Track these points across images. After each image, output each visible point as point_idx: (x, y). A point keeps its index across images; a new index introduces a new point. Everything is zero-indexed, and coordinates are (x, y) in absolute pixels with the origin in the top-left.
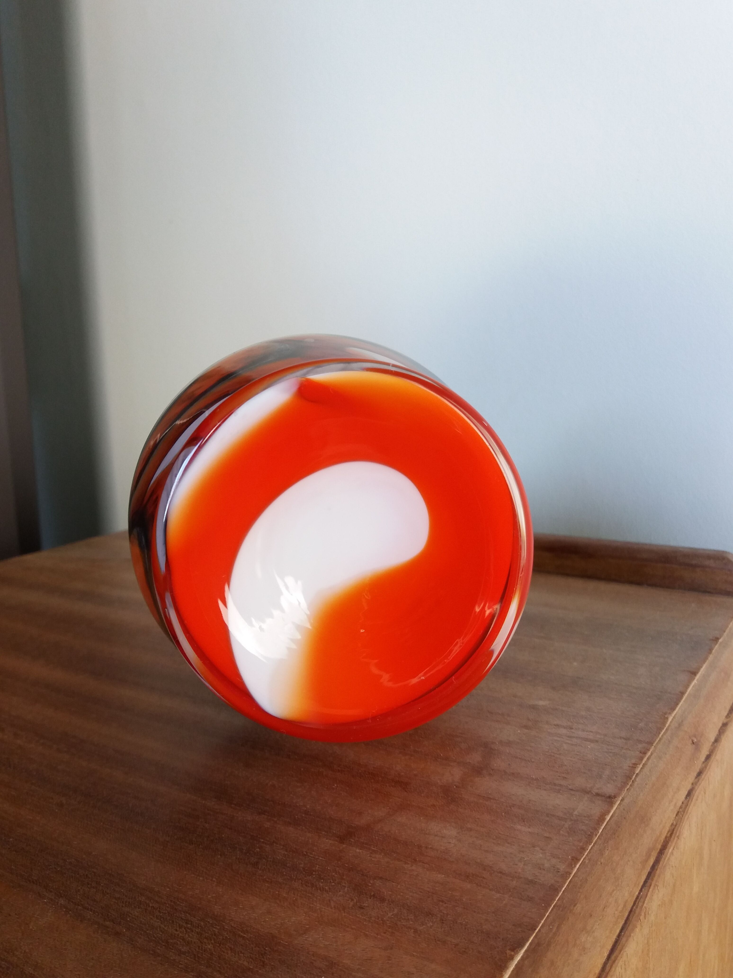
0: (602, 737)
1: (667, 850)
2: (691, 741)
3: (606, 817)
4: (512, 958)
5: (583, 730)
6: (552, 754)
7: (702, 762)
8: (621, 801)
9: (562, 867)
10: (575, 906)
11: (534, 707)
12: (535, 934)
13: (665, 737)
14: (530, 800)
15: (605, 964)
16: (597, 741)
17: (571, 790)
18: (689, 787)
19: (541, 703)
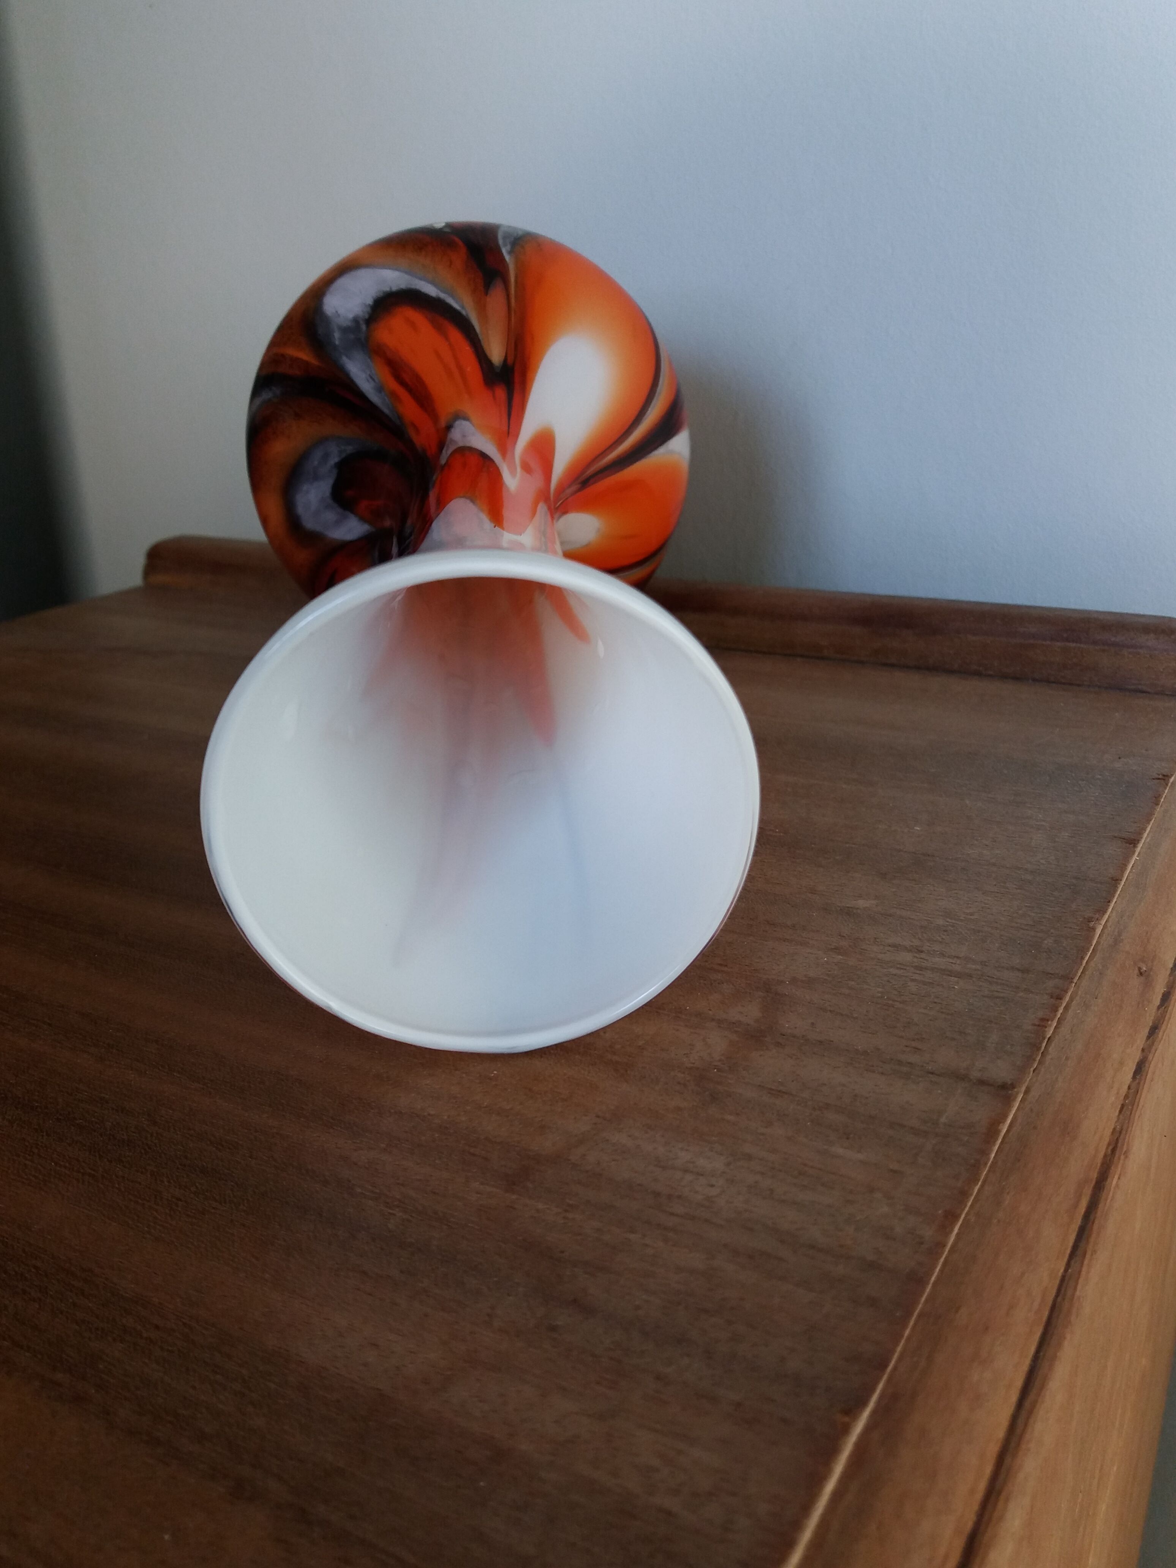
0: (979, 967)
1: (1109, 1180)
2: (1137, 969)
3: (999, 1128)
4: (846, 1430)
5: (942, 955)
6: (890, 1002)
7: (1155, 1008)
8: (1024, 1095)
9: (928, 1233)
10: (957, 1312)
11: (848, 913)
12: (885, 1377)
13: (1092, 964)
14: (856, 1096)
15: (1015, 1418)
16: (970, 976)
17: (932, 1073)
18: (1137, 1056)
19: (861, 903)
